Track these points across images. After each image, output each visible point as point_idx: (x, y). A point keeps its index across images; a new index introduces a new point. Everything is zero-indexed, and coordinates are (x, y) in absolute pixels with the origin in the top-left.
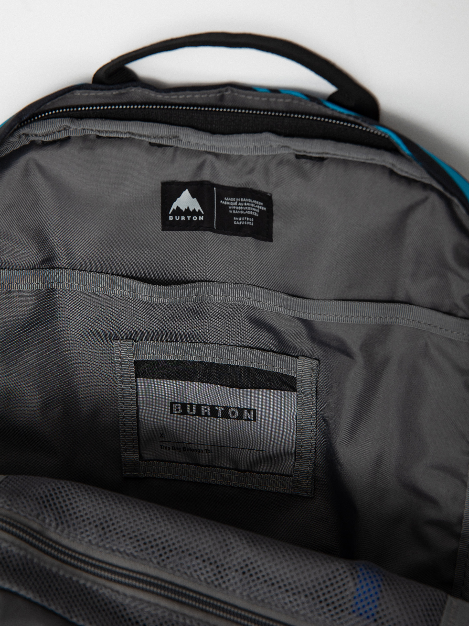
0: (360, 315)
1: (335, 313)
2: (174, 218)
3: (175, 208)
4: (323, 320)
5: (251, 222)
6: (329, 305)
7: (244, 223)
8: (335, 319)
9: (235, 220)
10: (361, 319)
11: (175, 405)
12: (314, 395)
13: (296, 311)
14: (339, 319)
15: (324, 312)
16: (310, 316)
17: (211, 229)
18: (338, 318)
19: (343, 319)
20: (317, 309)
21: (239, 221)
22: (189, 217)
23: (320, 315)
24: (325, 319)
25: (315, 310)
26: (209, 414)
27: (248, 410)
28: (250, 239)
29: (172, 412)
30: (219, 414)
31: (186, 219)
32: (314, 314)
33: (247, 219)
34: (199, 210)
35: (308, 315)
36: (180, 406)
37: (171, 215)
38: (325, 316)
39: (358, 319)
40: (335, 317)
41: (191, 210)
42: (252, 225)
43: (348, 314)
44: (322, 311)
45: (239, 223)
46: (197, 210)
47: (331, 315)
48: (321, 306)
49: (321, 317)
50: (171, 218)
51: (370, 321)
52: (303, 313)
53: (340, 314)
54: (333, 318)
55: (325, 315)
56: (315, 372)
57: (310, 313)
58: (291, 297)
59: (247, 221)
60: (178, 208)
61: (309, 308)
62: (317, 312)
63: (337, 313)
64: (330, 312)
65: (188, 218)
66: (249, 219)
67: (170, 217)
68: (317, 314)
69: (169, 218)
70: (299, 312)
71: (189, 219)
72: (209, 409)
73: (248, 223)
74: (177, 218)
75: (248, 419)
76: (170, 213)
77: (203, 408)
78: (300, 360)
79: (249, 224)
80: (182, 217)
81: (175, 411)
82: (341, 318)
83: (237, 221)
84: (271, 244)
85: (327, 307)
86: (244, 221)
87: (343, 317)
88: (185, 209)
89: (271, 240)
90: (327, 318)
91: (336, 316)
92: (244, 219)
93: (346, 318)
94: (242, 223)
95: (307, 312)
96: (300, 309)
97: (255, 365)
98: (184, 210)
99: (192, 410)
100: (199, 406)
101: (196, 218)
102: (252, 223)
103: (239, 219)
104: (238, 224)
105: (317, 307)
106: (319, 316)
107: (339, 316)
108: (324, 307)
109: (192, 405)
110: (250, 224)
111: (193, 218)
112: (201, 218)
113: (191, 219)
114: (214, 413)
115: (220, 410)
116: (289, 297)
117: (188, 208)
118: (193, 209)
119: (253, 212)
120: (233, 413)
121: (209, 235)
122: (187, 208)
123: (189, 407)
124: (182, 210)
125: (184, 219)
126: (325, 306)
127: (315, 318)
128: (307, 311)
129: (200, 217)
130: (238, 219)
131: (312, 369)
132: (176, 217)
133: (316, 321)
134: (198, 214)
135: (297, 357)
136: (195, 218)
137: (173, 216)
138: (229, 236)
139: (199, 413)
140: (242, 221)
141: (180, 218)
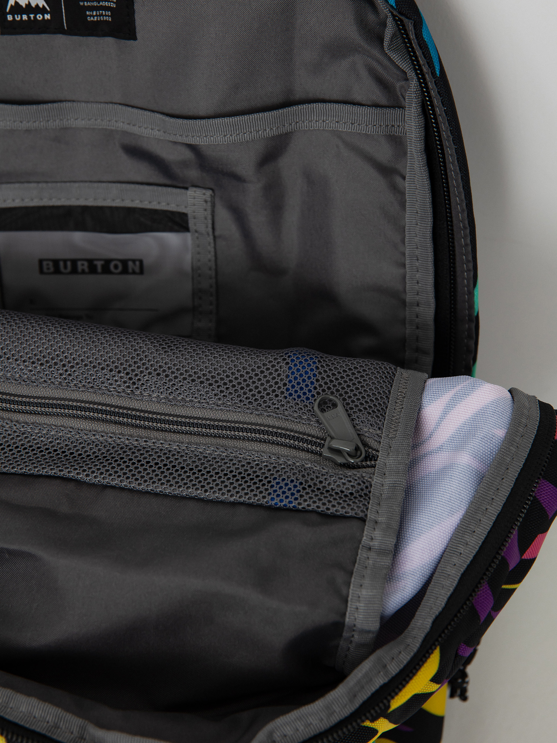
0: (254, 131)
1: (223, 134)
2: (14, 17)
3: (13, 4)
4: (210, 143)
5: (108, 16)
6: (214, 125)
7: (100, 19)
8: (224, 139)
9: (88, 16)
10: (255, 134)
11: (45, 263)
12: (211, 233)
13: (177, 134)
14: (229, 139)
15: (210, 134)
16: (194, 139)
17: (60, 31)
18: (227, 138)
19: (233, 138)
20: (201, 130)
21: (94, 16)
22: (32, 16)
23: (206, 136)
24: (212, 141)
25: (199, 132)
26: (87, 270)
27: (134, 261)
28: (110, 40)
29: (41, 272)
30: (99, 269)
31: (29, 18)
32: (199, 137)
33: (102, 13)
34: (43, 6)
35: (191, 138)
36: (51, 264)
37: (10, 13)
38: (212, 138)
39: (252, 134)
40: (224, 138)
41: (33, 5)
42: (110, 20)
43: (239, 132)
44: (207, 133)
45: (94, 18)
46: (41, 6)
47: (219, 135)
48: (205, 127)
49: (207, 139)
50: (10, 18)
51: (266, 133)
52: (186, 137)
53: (229, 133)
54: (221, 139)
55: (211, 136)
56: (209, 204)
57: (194, 136)
58: (170, 118)
59: (103, 16)
60: (16, 3)
61: (192, 130)
62: (202, 134)
63: (225, 133)
64: (217, 133)
65: (30, 17)
66: (105, 13)
67: (8, 16)
68: (202, 137)
69: (7, 18)
70: (181, 135)
71: (32, 18)
72: (86, 264)
73: (105, 17)
74: (18, 17)
75: (134, 273)
76: (8, 10)
77: (79, 263)
78: (191, 192)
79: (106, 20)
80: (23, 16)
81: (45, 270)
82: (231, 138)
83: (90, 16)
84: (137, 42)
85: (212, 127)
86: (100, 16)
87: (233, 137)
88: (26, 5)
89: (135, 38)
90: (214, 140)
91: (225, 136)
92: (100, 13)
93: (237, 137)
94: (97, 19)
95: (190, 135)
96: (182, 133)
97: (136, 204)
98: (24, 6)
99: (65, 267)
100: (74, 262)
101: (41, 17)
102: (110, 18)
103: (93, 13)
104: (92, 20)
105: (201, 128)
106: (205, 138)
107: (228, 136)
108: (209, 128)
109: (65, 261)
110: (108, 20)
111: (38, 16)
112: (48, 17)
113: (35, 17)
114: (93, 269)
115: (99, 264)
116: (167, 119)
117: (29, 2)
118: (36, 4)
119: (109, 3)
120: (116, 267)
121: (61, 39)
122: (27, 3)
123: (61, 264)
124: (21, 6)
125: (27, 19)
126: (210, 126)
127: (201, 142)
128: (190, 133)
129: (46, 16)
130: (91, 13)
131: (206, 201)
132: (16, 16)
133: (203, 145)
134: (43, 11)
135: (186, 188)
136: (39, 17)
137: (12, 15)
138: (85, 38)
139: (74, 271)
140: (97, 15)
141: (22, 17)
